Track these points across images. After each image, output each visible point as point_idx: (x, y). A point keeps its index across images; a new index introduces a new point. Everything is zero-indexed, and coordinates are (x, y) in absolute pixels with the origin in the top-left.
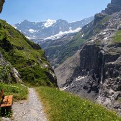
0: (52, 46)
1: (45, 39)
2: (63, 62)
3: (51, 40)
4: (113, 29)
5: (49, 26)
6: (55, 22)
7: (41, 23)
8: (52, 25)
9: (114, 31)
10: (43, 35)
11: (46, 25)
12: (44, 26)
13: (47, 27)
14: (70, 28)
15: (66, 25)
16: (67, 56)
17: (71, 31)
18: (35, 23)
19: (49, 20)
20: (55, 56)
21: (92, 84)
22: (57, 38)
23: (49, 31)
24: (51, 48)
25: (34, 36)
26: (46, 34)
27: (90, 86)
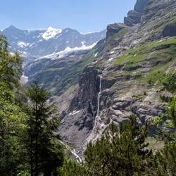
0: (49, 69)
1: (41, 58)
2: (62, 93)
3: (49, 60)
4: (125, 48)
5: (50, 37)
6: (61, 31)
7: (37, 33)
8: (55, 37)
9: (125, 50)
10: (40, 51)
11: (45, 36)
12: (41, 38)
13: (47, 38)
14: (83, 43)
15: (76, 37)
16: (69, 84)
17: (84, 48)
18: (27, 31)
19: (50, 29)
20: (52, 83)
21: (86, 118)
22: (60, 57)
23: (49, 45)
24: (48, 72)
25: (25, 53)
26: (44, 50)
27: (82, 121)
